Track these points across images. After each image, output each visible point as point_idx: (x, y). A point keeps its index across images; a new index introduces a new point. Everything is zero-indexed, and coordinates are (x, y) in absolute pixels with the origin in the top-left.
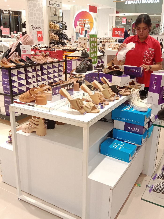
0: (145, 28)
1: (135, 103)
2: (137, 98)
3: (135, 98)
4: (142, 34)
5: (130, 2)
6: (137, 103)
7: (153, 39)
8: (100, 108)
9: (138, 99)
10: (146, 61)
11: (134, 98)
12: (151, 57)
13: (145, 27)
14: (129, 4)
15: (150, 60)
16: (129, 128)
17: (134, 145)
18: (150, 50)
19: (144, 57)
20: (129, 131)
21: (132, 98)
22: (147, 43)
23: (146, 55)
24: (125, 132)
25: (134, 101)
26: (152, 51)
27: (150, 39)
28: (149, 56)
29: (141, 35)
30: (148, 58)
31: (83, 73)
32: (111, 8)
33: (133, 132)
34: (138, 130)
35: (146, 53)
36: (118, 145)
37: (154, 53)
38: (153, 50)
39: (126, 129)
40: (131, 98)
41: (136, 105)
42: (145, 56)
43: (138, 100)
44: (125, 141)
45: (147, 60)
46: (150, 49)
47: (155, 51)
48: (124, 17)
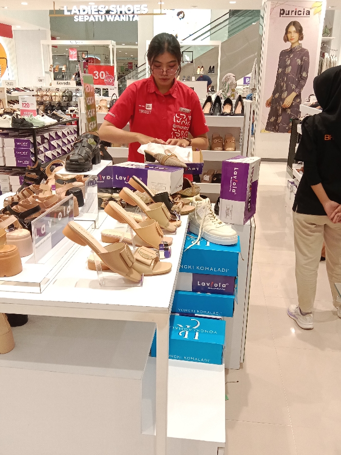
0: (172, 64)
1: (209, 227)
2: (211, 216)
3: (206, 218)
4: (166, 77)
5: (83, 18)
6: (215, 229)
7: (184, 88)
8: (164, 257)
9: (212, 218)
10: (178, 135)
11: (203, 217)
12: (186, 126)
13: (171, 62)
14: (83, 21)
15: (184, 132)
16: (204, 284)
17: (218, 319)
18: (182, 113)
19: (175, 129)
20: (205, 290)
21: (199, 218)
22: (174, 96)
23: (177, 124)
24: (195, 294)
25: (205, 224)
26: (187, 114)
27: (180, 89)
28: (181, 125)
29: (164, 80)
30: (181, 130)
31: (89, 171)
32: (42, 28)
33: (213, 292)
34: (224, 286)
35: (176, 118)
36: (188, 327)
37: (190, 117)
38: (188, 110)
39: (195, 289)
40: (196, 217)
41: (211, 231)
42: (174, 126)
43: (214, 221)
44: (195, 315)
45: (180, 133)
46: (182, 109)
47: (192, 114)
48: (72, 48)
